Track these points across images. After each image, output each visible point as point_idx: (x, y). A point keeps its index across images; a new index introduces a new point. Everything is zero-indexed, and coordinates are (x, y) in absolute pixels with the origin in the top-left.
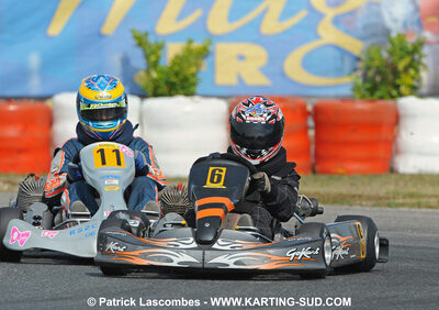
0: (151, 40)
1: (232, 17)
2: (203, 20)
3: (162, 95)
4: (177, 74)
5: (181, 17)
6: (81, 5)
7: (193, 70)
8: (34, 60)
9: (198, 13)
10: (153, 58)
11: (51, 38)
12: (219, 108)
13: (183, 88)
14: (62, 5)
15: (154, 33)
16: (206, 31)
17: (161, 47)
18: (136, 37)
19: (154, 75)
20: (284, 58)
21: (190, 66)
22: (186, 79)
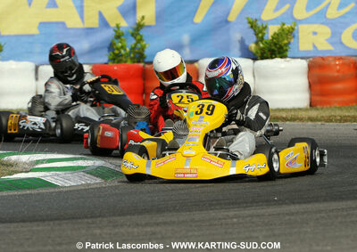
0: (259, 24)
1: (308, 8)
2: (291, 9)
3: (267, 58)
4: (275, 44)
5: (277, 9)
6: (214, 4)
7: (286, 42)
8: (186, 38)
9: (287, 6)
10: (260, 35)
11: (196, 24)
12: (302, 65)
13: (279, 53)
14: (202, 4)
15: (260, 19)
16: (292, 17)
17: (265, 28)
18: (250, 23)
19: (261, 45)
20: (341, 33)
21: (283, 40)
22: (281, 47)
